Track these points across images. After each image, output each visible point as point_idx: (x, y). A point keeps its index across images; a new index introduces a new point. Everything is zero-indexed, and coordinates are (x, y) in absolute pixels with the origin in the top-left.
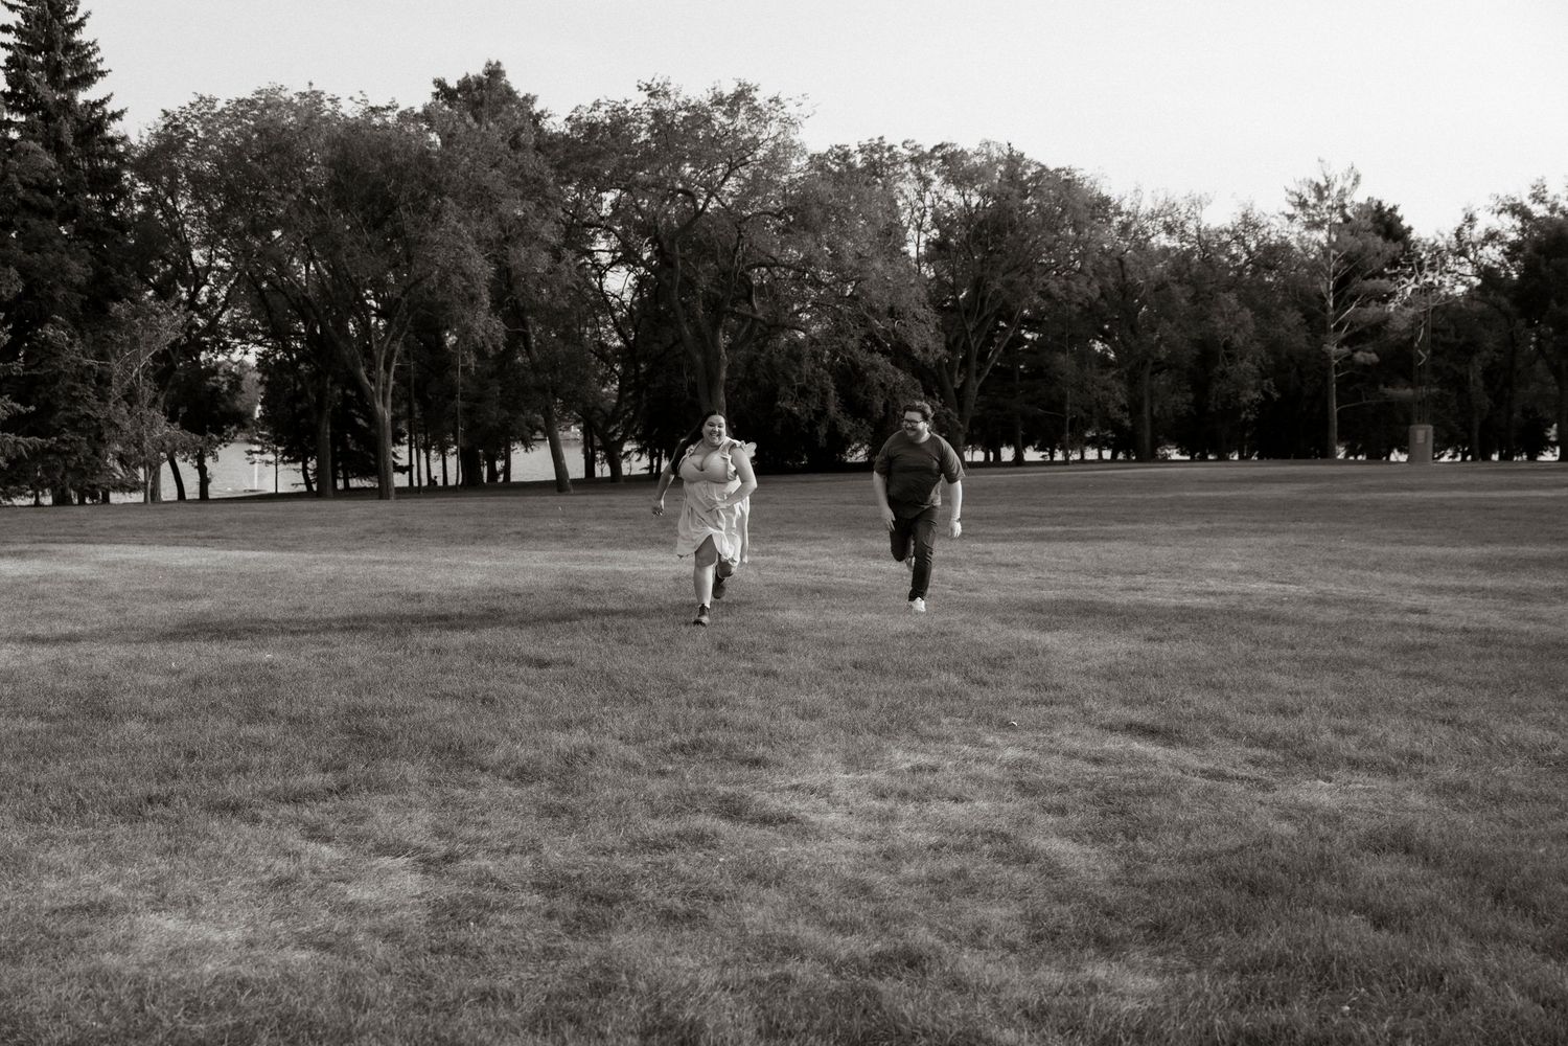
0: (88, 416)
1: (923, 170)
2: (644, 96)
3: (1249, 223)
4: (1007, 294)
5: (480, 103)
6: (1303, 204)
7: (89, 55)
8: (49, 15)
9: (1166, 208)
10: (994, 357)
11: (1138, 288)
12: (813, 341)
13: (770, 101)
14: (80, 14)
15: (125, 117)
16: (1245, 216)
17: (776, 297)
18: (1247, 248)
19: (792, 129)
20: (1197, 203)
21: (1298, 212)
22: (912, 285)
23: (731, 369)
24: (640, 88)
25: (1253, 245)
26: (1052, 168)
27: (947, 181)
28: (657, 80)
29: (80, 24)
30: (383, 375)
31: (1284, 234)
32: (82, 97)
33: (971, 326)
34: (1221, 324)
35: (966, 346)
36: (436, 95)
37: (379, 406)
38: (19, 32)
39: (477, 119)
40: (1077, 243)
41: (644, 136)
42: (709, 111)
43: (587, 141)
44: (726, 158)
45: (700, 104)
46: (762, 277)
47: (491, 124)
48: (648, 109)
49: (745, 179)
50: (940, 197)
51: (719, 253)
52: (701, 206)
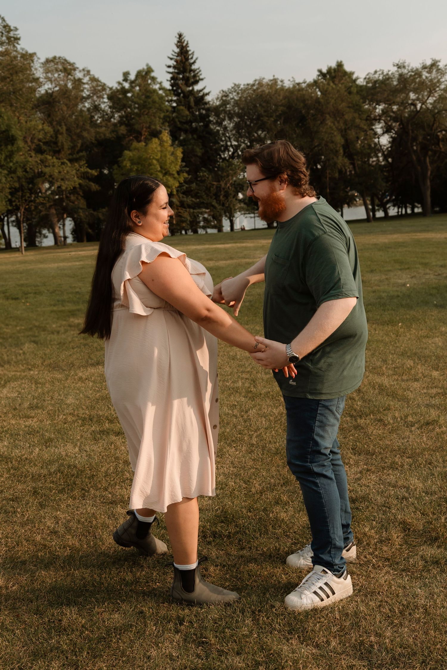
0: (203, 203)
2: (396, 68)
5: (335, 77)
7: (197, 73)
8: (184, 60)
14: (194, 59)
15: (210, 94)
23: (432, 172)
24: (394, 66)
28: (401, 61)
29: (194, 62)
32: (197, 88)
36: (319, 76)
38: (174, 67)
39: (333, 82)
41: (395, 83)
42: (421, 72)
43: (374, 87)
44: (428, 90)
45: (417, 70)
46: (443, 135)
47: (340, 85)
48: (397, 73)
49: (436, 97)
51: (426, 127)
52: (419, 109)
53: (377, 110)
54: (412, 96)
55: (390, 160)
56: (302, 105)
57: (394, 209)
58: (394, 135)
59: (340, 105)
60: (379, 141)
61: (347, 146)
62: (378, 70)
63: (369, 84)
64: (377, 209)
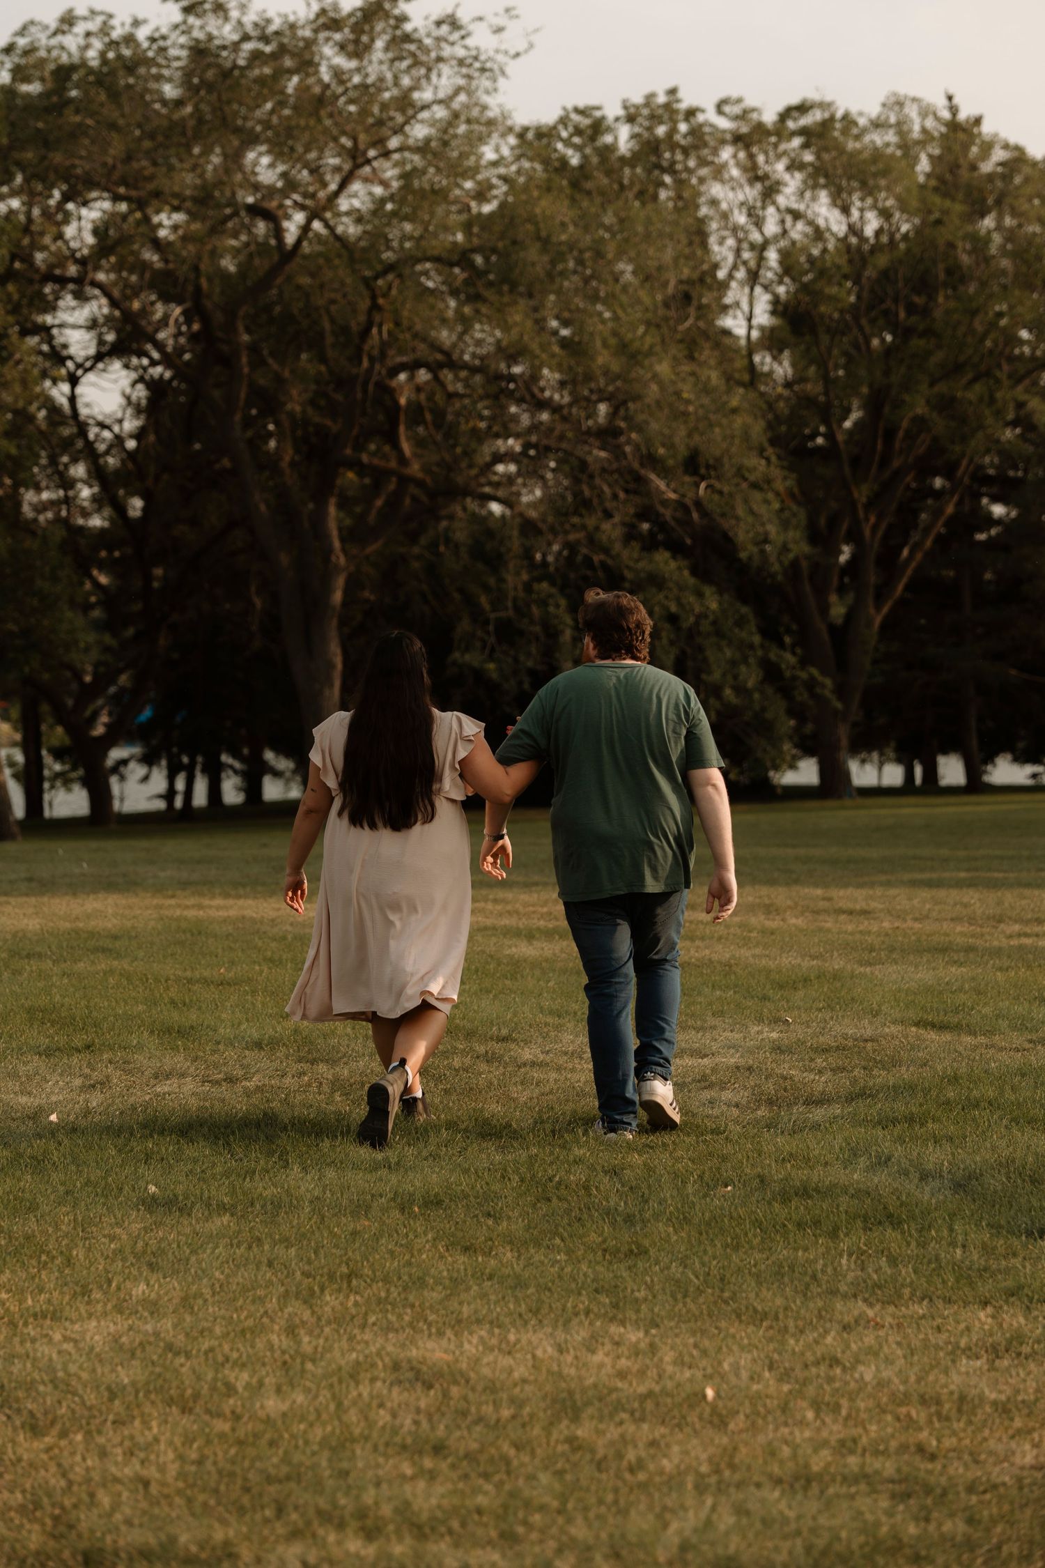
1: (761, 159)
2: (172, 13)
4: (940, 426)
12: (529, 527)
13: (439, 23)
17: (451, 433)
19: (485, 83)
22: (734, 411)
23: (353, 585)
27: (810, 183)
33: (862, 493)
41: (169, 91)
42: (309, 43)
43: (54, 102)
44: (346, 142)
46: (419, 389)
48: (183, 40)
49: (385, 184)
50: (796, 215)
51: (329, 340)
52: (290, 238)
53: (70, 231)
54: (260, 166)
55: (136, 505)
57: (145, 779)
58: (157, 371)
60: (73, 399)
62: (81, 11)
63: (27, 80)
64: (57, 775)
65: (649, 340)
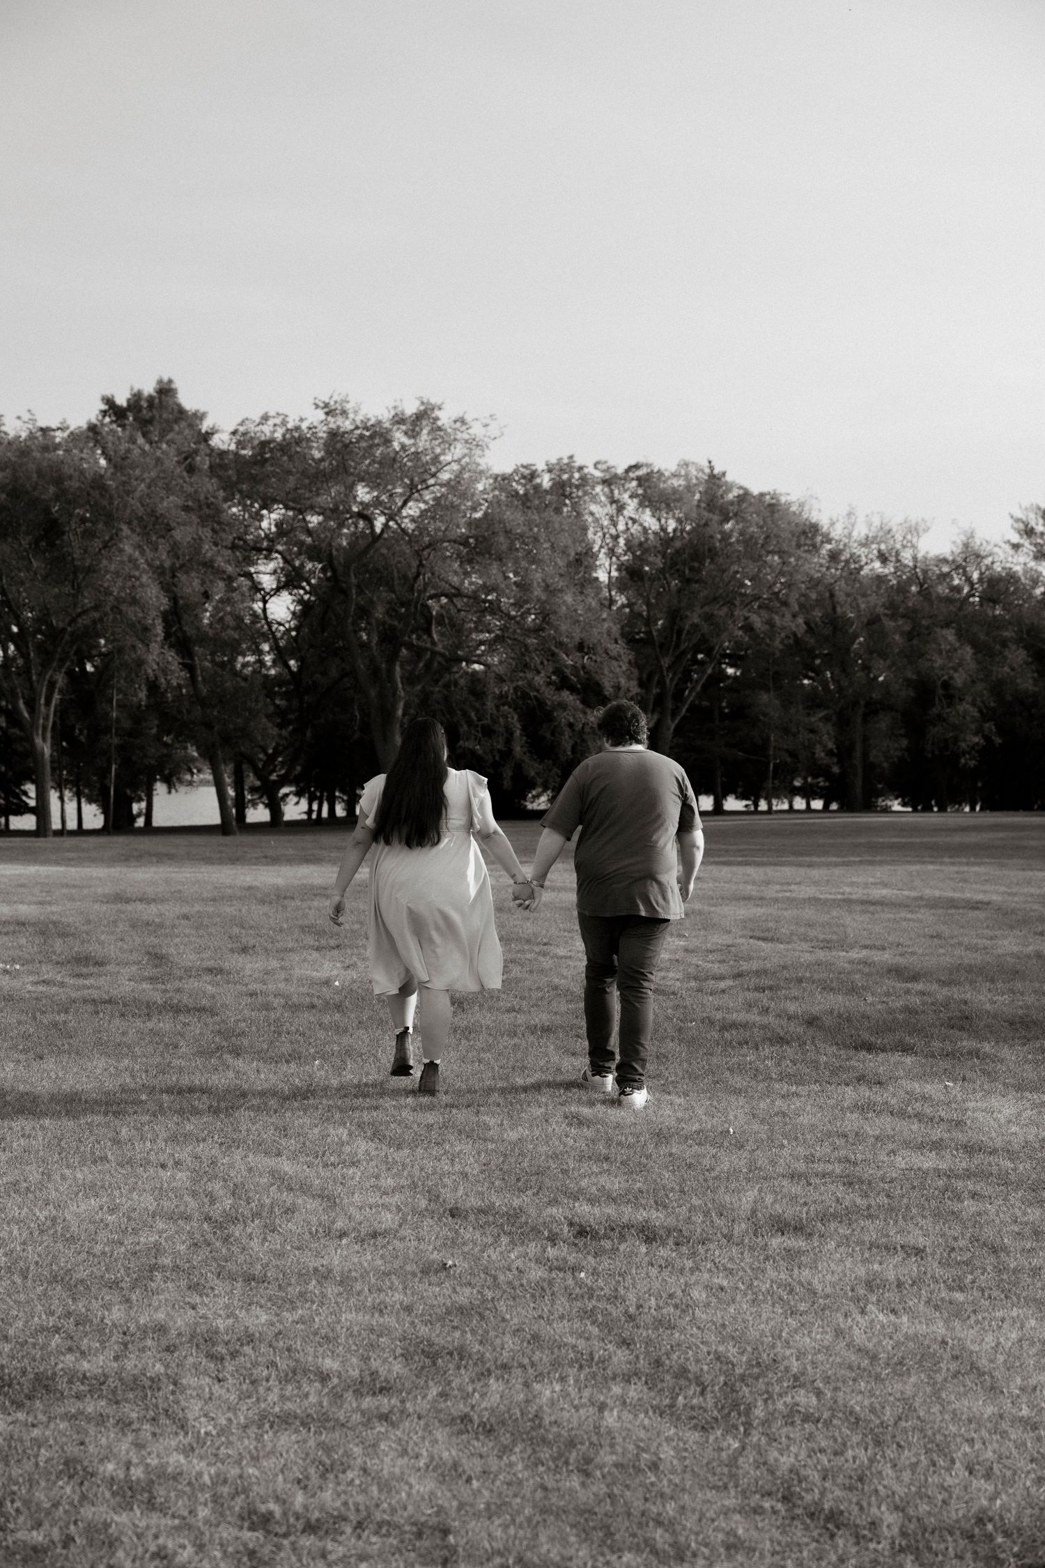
1: (616, 492)
2: (320, 415)
3: (971, 554)
4: (705, 628)
5: (150, 421)
6: (1029, 532)
9: (881, 534)
10: (690, 695)
11: (850, 622)
13: (455, 422)
16: (966, 545)
17: (457, 629)
18: (969, 580)
19: (478, 452)
20: (914, 530)
21: (1026, 542)
22: (604, 620)
23: (408, 706)
24: (317, 406)
25: (976, 576)
26: (755, 491)
27: (641, 505)
28: (336, 398)
30: (43, 709)
31: (1008, 565)
33: (666, 662)
34: (939, 662)
35: (661, 683)
36: (104, 413)
37: (38, 741)
39: (144, 435)
40: (782, 573)
41: (317, 455)
42: (389, 431)
43: (257, 460)
44: (407, 481)
45: (379, 422)
46: (442, 607)
47: (164, 446)
48: (325, 428)
49: (425, 502)
50: (634, 521)
51: (396, 582)
52: (378, 530)
53: (265, 524)
54: (363, 493)
55: (292, 663)
56: (52, 489)
57: (297, 803)
58: (306, 597)
59: (162, 499)
60: (264, 610)
61: (176, 615)
62: (272, 413)
63: (243, 448)
64: (250, 801)
65: (561, 584)
